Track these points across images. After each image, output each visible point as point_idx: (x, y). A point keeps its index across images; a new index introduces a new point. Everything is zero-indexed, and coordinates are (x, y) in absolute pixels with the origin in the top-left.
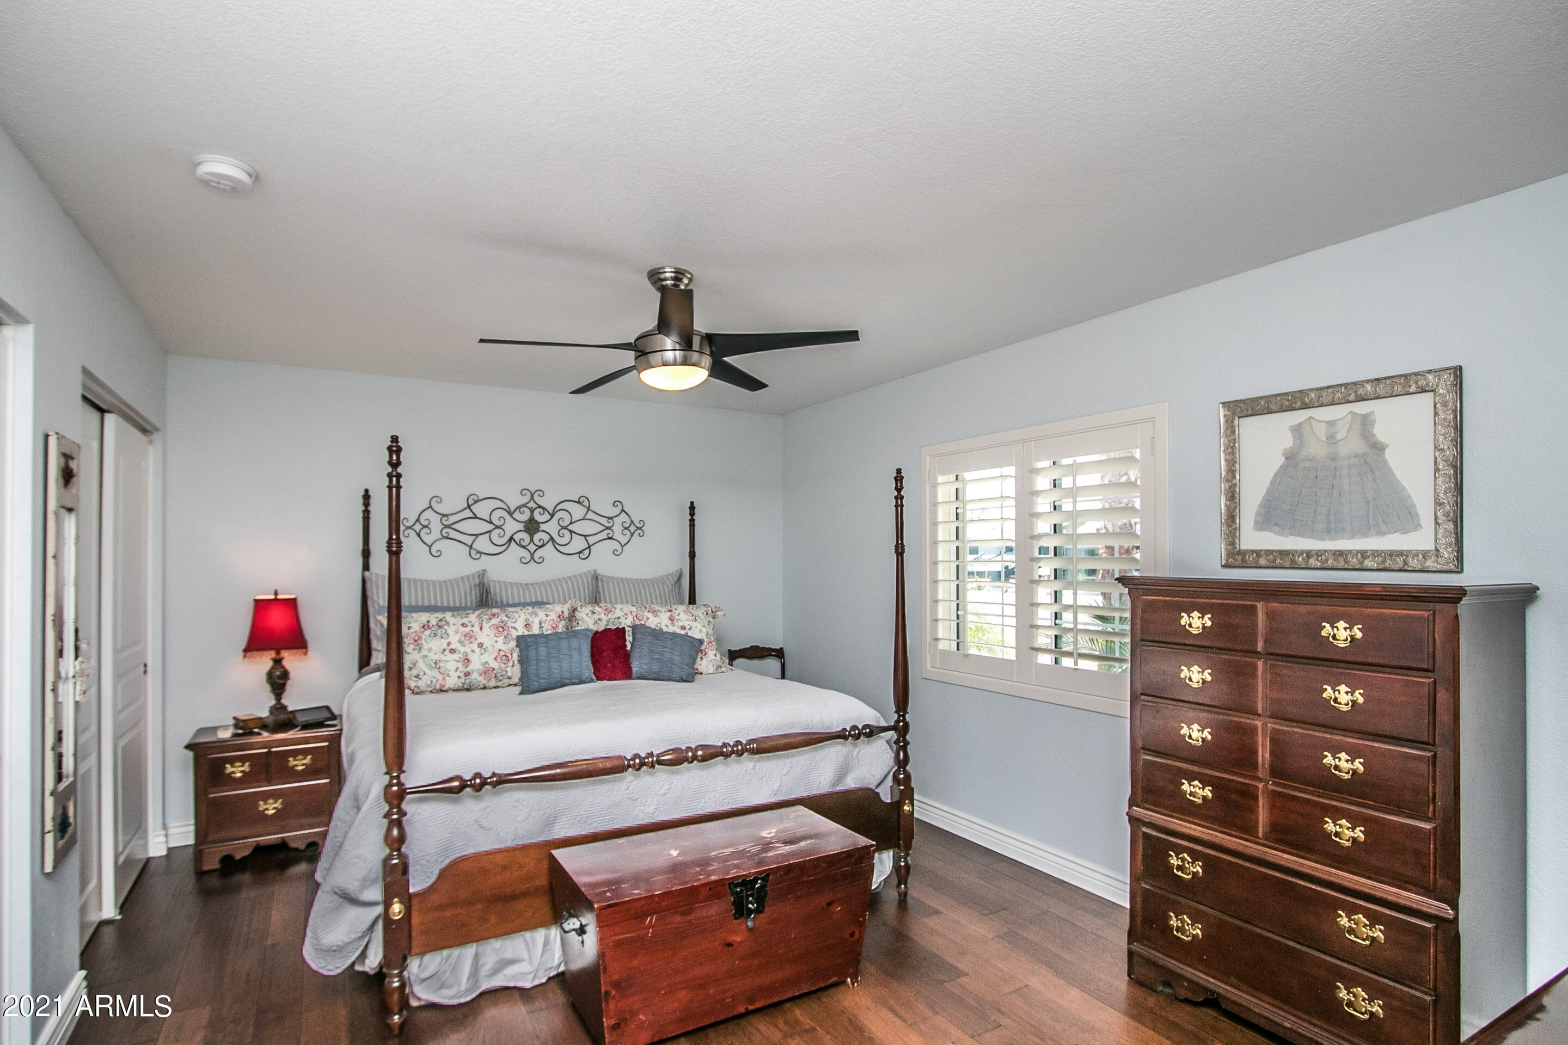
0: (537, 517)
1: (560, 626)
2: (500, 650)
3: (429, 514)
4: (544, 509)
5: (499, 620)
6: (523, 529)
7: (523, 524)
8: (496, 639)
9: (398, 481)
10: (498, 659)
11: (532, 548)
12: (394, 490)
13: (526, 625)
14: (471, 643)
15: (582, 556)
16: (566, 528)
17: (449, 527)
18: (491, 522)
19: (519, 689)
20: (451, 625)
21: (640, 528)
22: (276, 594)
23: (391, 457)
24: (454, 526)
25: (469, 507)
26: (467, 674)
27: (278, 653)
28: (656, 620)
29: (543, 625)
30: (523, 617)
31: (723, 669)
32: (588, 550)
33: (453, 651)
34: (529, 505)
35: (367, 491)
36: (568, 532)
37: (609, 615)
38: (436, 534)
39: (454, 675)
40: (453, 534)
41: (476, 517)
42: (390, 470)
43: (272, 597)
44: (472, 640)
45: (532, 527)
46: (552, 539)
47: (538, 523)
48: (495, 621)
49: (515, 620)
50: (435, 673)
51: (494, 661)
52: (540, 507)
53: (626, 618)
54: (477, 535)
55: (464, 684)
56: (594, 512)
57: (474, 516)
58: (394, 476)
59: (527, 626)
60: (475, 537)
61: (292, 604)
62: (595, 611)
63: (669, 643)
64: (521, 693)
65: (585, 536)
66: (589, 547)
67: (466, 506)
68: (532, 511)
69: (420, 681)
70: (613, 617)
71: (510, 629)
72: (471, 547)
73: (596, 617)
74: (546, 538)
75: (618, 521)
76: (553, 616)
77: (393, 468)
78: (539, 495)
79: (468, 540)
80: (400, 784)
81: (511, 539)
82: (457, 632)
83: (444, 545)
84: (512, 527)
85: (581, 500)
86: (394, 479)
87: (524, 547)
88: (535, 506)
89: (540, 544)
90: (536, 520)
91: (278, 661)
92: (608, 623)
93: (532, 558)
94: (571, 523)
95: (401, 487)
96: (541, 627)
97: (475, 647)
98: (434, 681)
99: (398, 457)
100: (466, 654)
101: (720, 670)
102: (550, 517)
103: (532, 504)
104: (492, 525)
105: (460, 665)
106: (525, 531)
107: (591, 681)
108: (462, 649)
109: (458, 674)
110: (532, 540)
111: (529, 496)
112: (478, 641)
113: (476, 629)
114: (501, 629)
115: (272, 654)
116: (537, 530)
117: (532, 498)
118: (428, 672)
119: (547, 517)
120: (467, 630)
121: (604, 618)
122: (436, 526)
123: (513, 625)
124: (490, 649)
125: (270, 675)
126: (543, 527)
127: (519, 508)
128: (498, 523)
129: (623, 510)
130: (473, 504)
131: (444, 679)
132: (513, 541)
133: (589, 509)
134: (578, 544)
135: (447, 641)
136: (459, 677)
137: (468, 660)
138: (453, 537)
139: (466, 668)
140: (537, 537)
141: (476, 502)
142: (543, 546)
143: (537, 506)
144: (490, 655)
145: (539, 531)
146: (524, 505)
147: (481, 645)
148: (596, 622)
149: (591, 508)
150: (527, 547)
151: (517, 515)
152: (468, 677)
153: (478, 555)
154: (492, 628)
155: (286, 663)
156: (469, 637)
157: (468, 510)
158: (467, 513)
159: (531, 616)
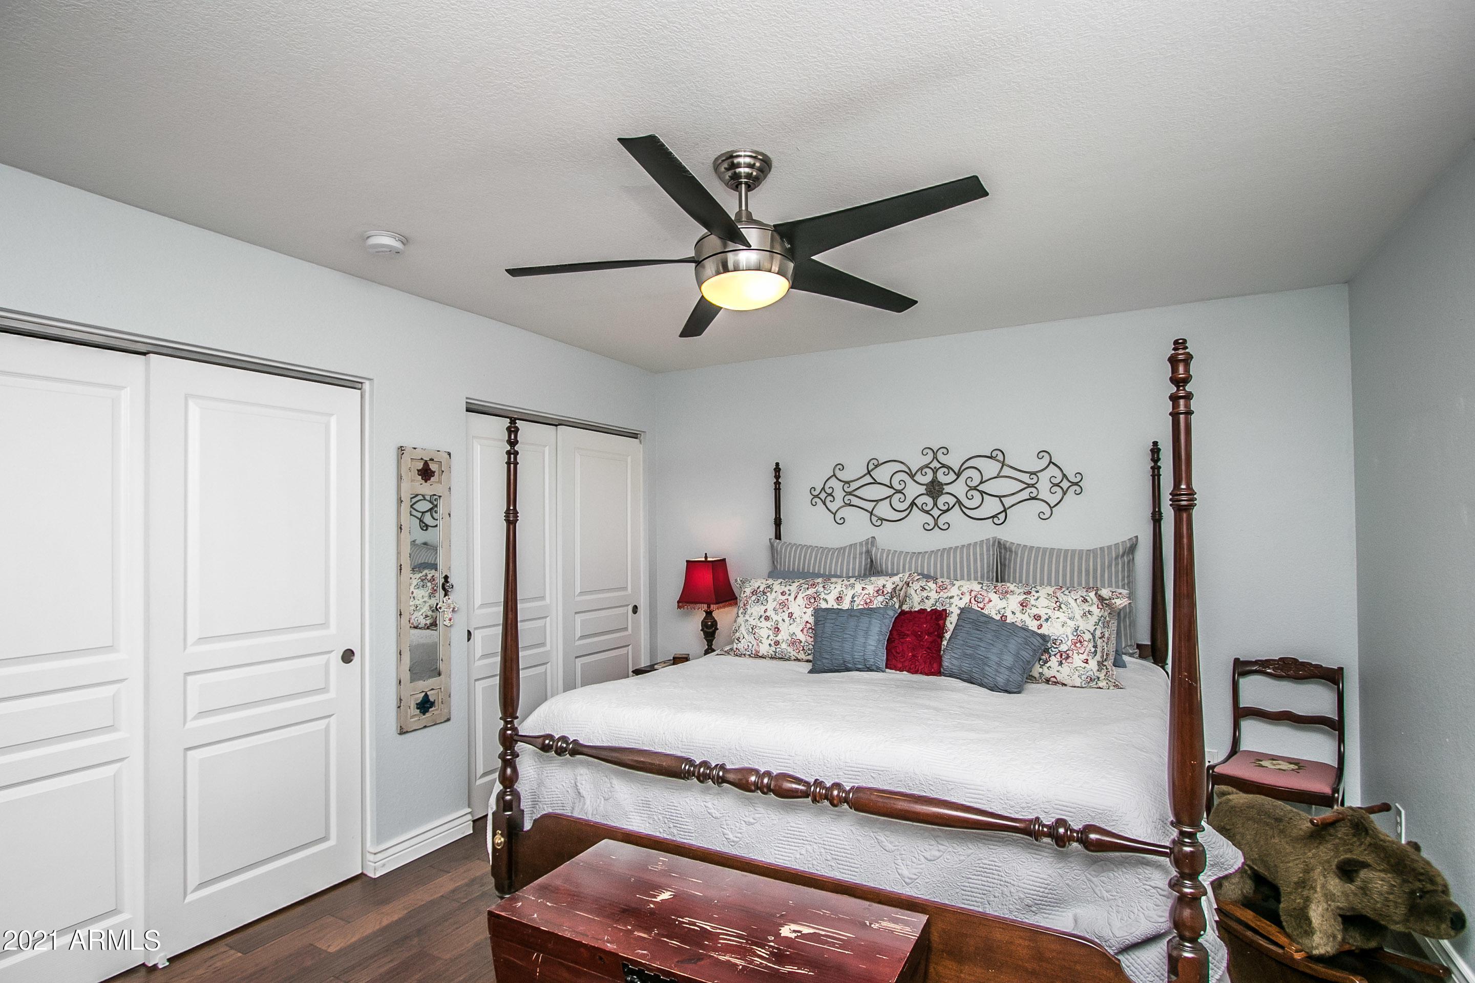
0: (942, 478)
1: (875, 602)
2: (807, 622)
3: (833, 482)
4: (949, 468)
5: (814, 590)
6: (925, 492)
7: (925, 487)
8: (805, 610)
9: (515, 458)
10: (805, 631)
11: (936, 513)
12: (512, 465)
13: (837, 598)
14: (784, 611)
15: (996, 520)
16: (975, 488)
17: (850, 493)
18: (892, 487)
19: (809, 666)
20: (773, 593)
21: (1076, 484)
22: (706, 557)
23: (510, 436)
24: (856, 493)
25: (869, 473)
26: (777, 643)
27: (709, 607)
28: (1001, 604)
29: (856, 599)
30: (839, 588)
31: (1101, 684)
32: (1004, 513)
33: (767, 618)
34: (932, 466)
35: (777, 464)
36: (978, 493)
37: (942, 593)
38: (839, 502)
39: (766, 642)
40: (855, 501)
41: (876, 482)
42: (509, 448)
43: (704, 559)
44: (785, 609)
45: (935, 489)
46: (959, 502)
47: (941, 485)
48: (811, 591)
49: (829, 591)
50: (750, 638)
51: (801, 633)
52: (944, 466)
53: (961, 599)
54: (877, 501)
55: (775, 652)
56: (1011, 467)
57: (873, 481)
58: (512, 454)
59: (839, 599)
60: (875, 503)
61: (721, 564)
62: (927, 588)
63: (989, 636)
64: (811, 672)
65: (999, 497)
66: (1005, 510)
67: (866, 472)
68: (935, 471)
69: (739, 644)
70: (945, 596)
71: (821, 601)
72: (871, 513)
73: (925, 594)
74: (952, 500)
75: (1044, 477)
76: (871, 589)
77: (511, 446)
78: (943, 453)
79: (869, 506)
80: (514, 729)
81: (913, 504)
82: (775, 600)
83: (846, 512)
84: (913, 490)
85: (994, 455)
86: (512, 456)
87: (927, 512)
88: (939, 465)
89: (945, 508)
90: (939, 482)
91: (709, 613)
92: (936, 602)
93: (936, 524)
94: (981, 483)
95: (518, 463)
96: (853, 601)
97: (786, 616)
98: (750, 645)
99: (516, 436)
100: (777, 622)
101: (1093, 684)
102: (956, 477)
103: (935, 464)
104: (892, 489)
105: (771, 633)
106: (927, 495)
107: (878, 670)
108: (775, 617)
109: (769, 642)
110: (935, 504)
111: (931, 454)
112: (790, 611)
113: (791, 598)
114: (812, 601)
115: (705, 606)
116: (941, 493)
117: (935, 457)
118: (746, 636)
119: (952, 477)
120: (784, 598)
121: (934, 595)
122: (839, 494)
123: (826, 597)
124: (798, 620)
125: (704, 624)
126: (947, 489)
127: (921, 469)
128: (899, 487)
129: (1051, 462)
130: (873, 470)
131: (758, 645)
132: (914, 506)
133: (1003, 464)
134: (992, 506)
135: (765, 607)
136: (770, 645)
137: (779, 629)
138: (855, 504)
139: (776, 636)
140: (942, 500)
141: (876, 466)
142: (948, 510)
143: (941, 466)
144: (798, 625)
145: (942, 494)
146: (927, 466)
147: (791, 615)
148: (922, 601)
149: (1007, 462)
150: (930, 512)
151: (919, 477)
152: (778, 646)
153: (879, 523)
154: (805, 598)
155: (714, 614)
156: (783, 605)
157: (868, 475)
158: (868, 479)
159: (846, 588)
